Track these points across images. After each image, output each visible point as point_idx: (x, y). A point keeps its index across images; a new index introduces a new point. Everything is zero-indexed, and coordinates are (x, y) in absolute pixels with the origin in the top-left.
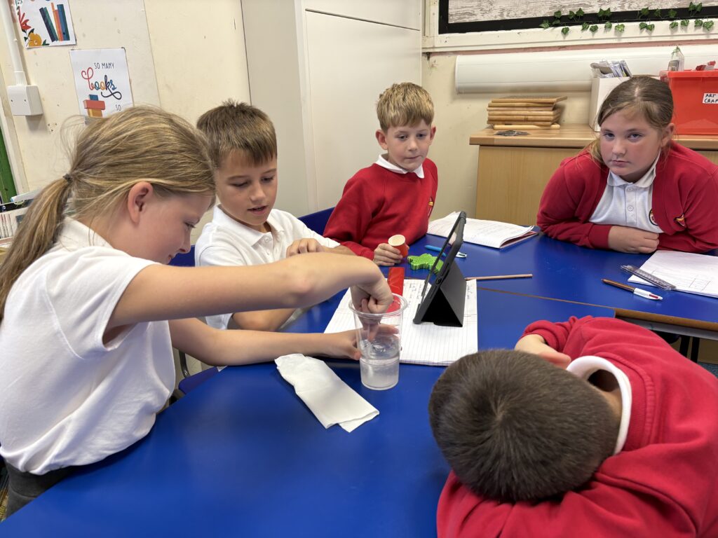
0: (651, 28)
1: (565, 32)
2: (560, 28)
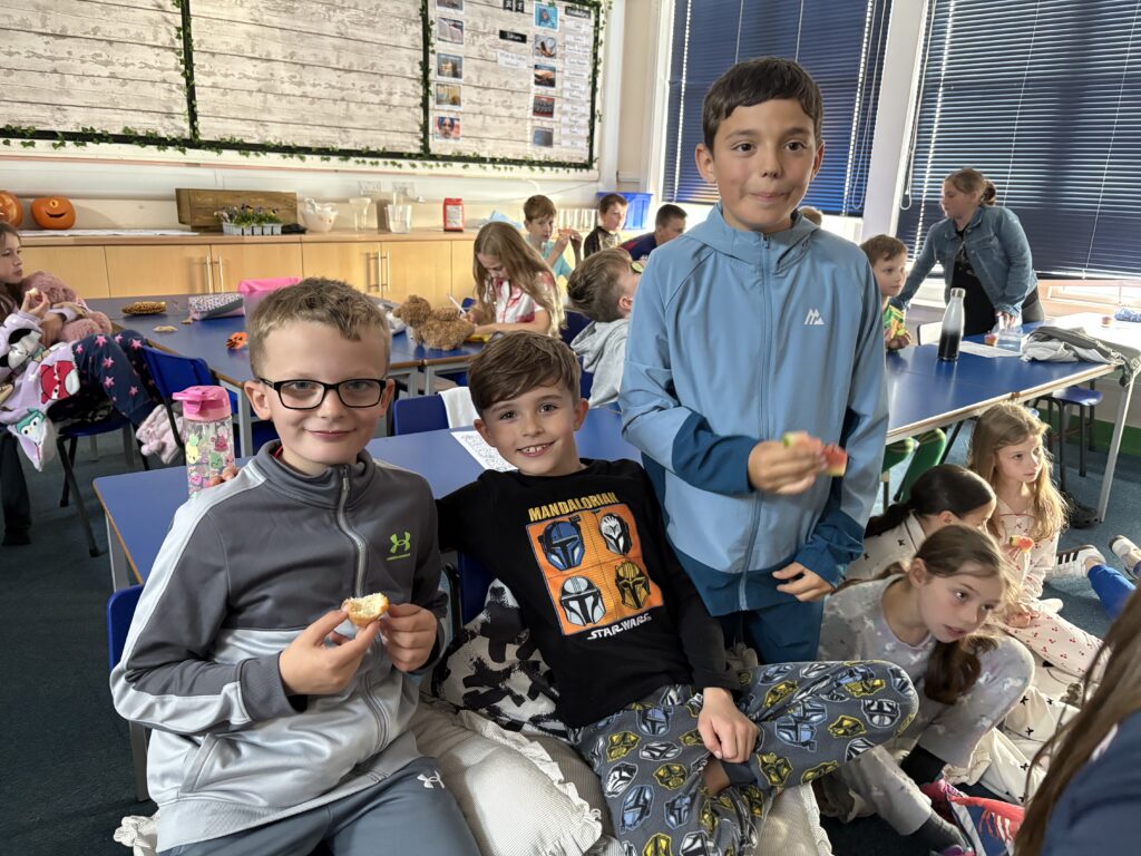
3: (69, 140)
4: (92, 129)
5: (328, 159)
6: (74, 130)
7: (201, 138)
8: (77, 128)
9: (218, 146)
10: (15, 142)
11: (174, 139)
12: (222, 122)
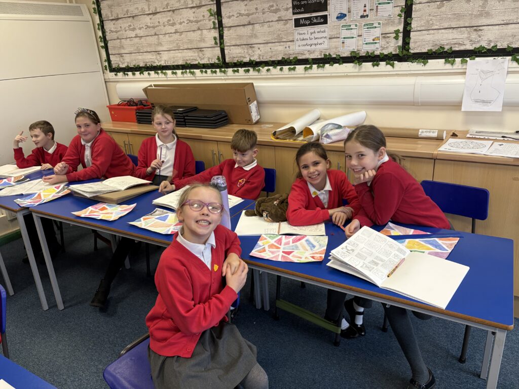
0: (175, 73)
1: (149, 74)
2: (147, 72)
3: (315, 63)
4: (329, 54)
6: (319, 57)
7: (412, 51)
8: (321, 55)
9: (424, 57)
10: (286, 68)
11: (386, 55)
12: (433, 34)
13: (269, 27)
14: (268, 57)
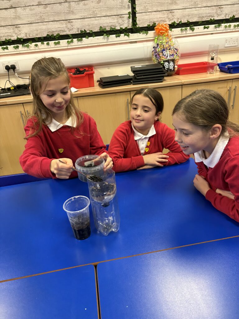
3: (74, 38)
4: (85, 30)
5: (208, 28)
7: (137, 26)
8: (78, 31)
9: (146, 30)
10: (51, 43)
11: (124, 30)
12: (149, 15)
13: (31, 10)
14: (34, 35)
